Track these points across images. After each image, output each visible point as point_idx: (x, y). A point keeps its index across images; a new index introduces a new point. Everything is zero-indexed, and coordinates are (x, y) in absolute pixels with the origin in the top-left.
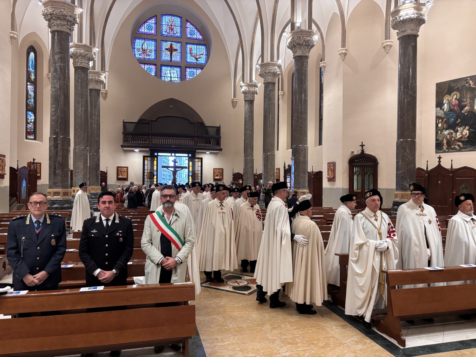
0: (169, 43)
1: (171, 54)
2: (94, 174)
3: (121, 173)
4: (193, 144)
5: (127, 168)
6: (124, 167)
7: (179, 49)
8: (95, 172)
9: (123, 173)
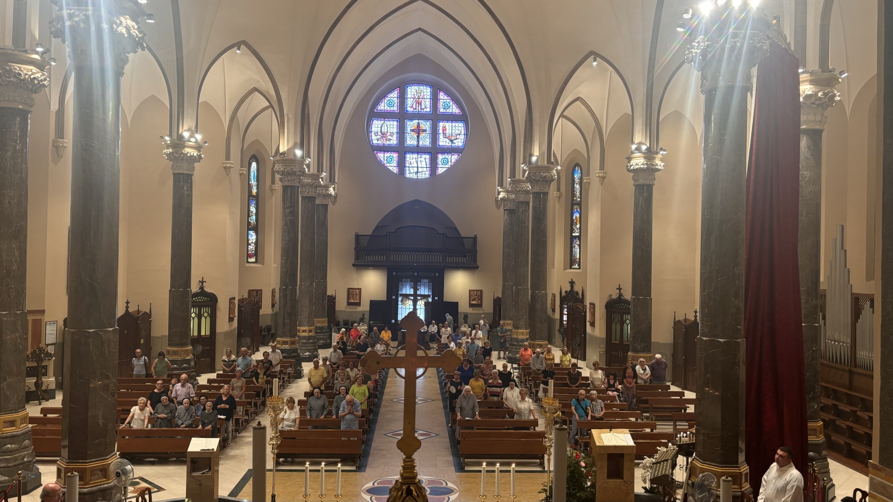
0: (415, 122)
1: (418, 137)
3: (353, 297)
4: (441, 261)
5: (360, 289)
6: (356, 289)
7: (428, 130)
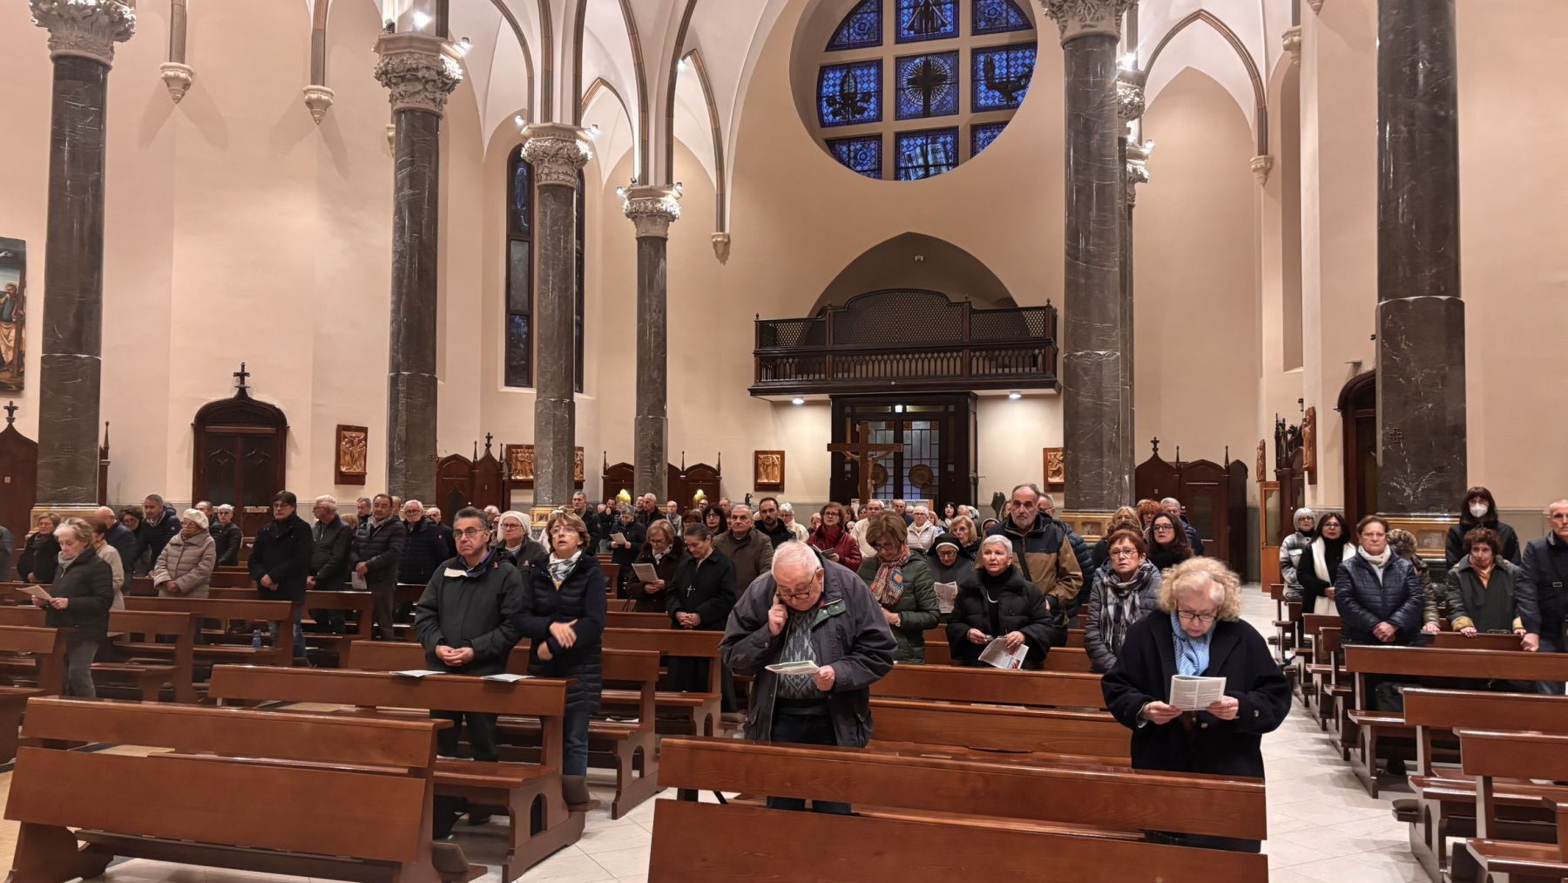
2: (647, 472)
3: (766, 470)
4: (958, 372)
5: (782, 454)
6: (773, 453)
8: (648, 466)
9: (770, 469)
